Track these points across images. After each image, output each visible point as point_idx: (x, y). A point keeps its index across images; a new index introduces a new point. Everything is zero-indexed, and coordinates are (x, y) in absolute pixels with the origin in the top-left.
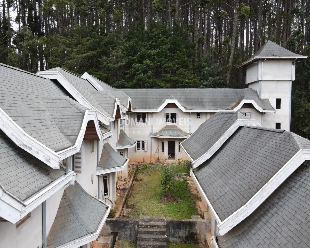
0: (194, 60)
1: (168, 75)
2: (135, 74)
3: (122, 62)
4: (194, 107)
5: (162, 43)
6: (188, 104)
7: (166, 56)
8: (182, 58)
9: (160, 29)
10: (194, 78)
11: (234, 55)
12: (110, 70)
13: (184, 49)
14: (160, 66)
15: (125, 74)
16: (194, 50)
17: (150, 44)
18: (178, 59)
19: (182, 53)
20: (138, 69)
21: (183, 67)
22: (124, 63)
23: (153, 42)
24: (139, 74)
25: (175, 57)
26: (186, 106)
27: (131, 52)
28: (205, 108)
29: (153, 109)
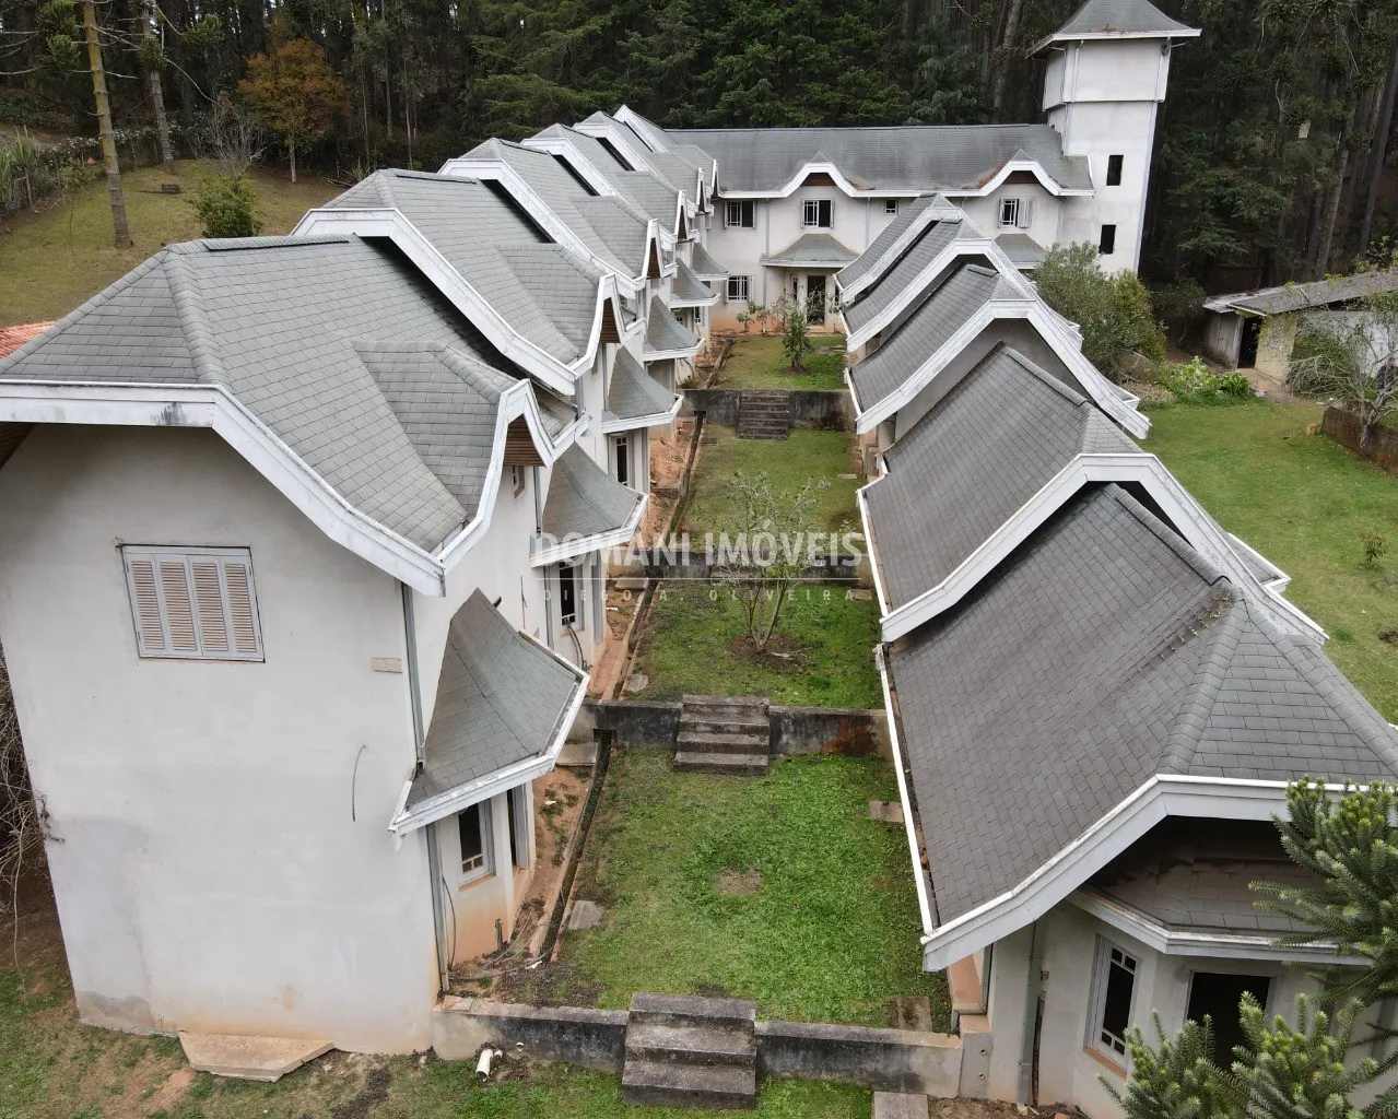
0: (895, 36)
1: (815, 87)
2: (722, 88)
3: (684, 49)
4: (879, 182)
6: (863, 175)
7: (810, 28)
8: (857, 31)
10: (889, 96)
11: (1020, 14)
12: (652, 74)
13: (867, 5)
14: (793, 61)
15: (693, 86)
18: (846, 36)
19: (858, 18)
20: (732, 71)
21: (860, 60)
22: (690, 54)
24: (733, 88)
25: (837, 31)
26: (858, 180)
27: (709, 18)
28: (907, 186)
29: (771, 189)
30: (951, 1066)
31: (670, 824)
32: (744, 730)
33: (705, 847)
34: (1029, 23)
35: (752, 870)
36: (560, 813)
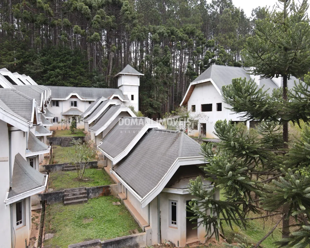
0: (88, 71)
1: (71, 79)
2: (49, 78)
4: (87, 98)
5: (67, 59)
6: (84, 96)
7: (70, 68)
8: (80, 69)
9: (66, 50)
10: (88, 82)
11: (112, 70)
13: (82, 65)
14: (66, 74)
15: (43, 77)
16: (88, 65)
17: (59, 60)
18: (78, 70)
19: (80, 67)
20: (52, 74)
21: (81, 75)
22: (42, 70)
23: (61, 58)
24: (52, 78)
25: (76, 69)
26: (83, 97)
27: (46, 63)
28: (93, 98)
29: (63, 98)
30: (144, 239)
31: (66, 215)
32: (81, 194)
33: (77, 216)
34: (113, 72)
35: (90, 218)
36: (34, 220)
